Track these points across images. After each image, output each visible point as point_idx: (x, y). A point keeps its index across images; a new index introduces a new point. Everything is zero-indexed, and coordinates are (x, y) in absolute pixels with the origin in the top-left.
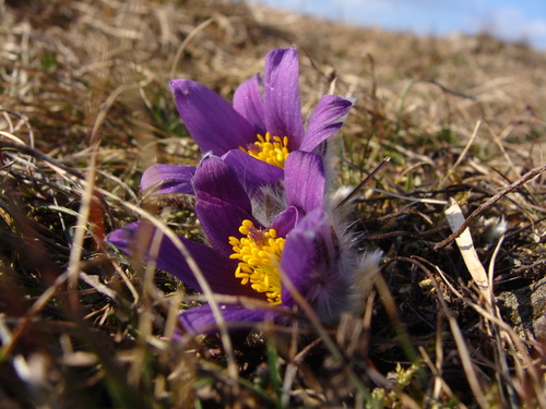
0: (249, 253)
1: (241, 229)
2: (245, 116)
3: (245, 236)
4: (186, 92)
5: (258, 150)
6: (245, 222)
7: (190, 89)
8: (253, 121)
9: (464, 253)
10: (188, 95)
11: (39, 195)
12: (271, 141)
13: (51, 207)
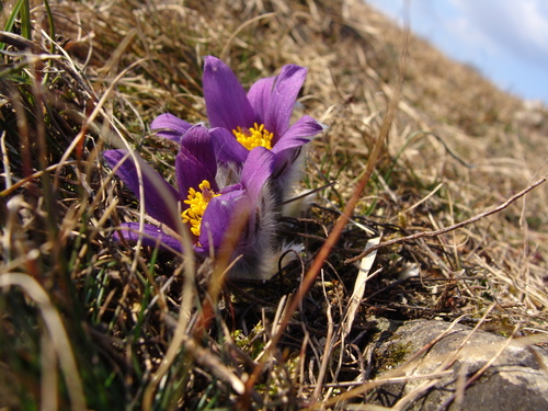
0: (196, 203)
1: (201, 185)
2: (253, 105)
3: (201, 191)
4: (215, 69)
5: (249, 134)
6: (205, 181)
7: (219, 68)
8: (257, 111)
9: (361, 273)
10: (215, 73)
11: (76, 100)
12: (262, 132)
13: (80, 113)
